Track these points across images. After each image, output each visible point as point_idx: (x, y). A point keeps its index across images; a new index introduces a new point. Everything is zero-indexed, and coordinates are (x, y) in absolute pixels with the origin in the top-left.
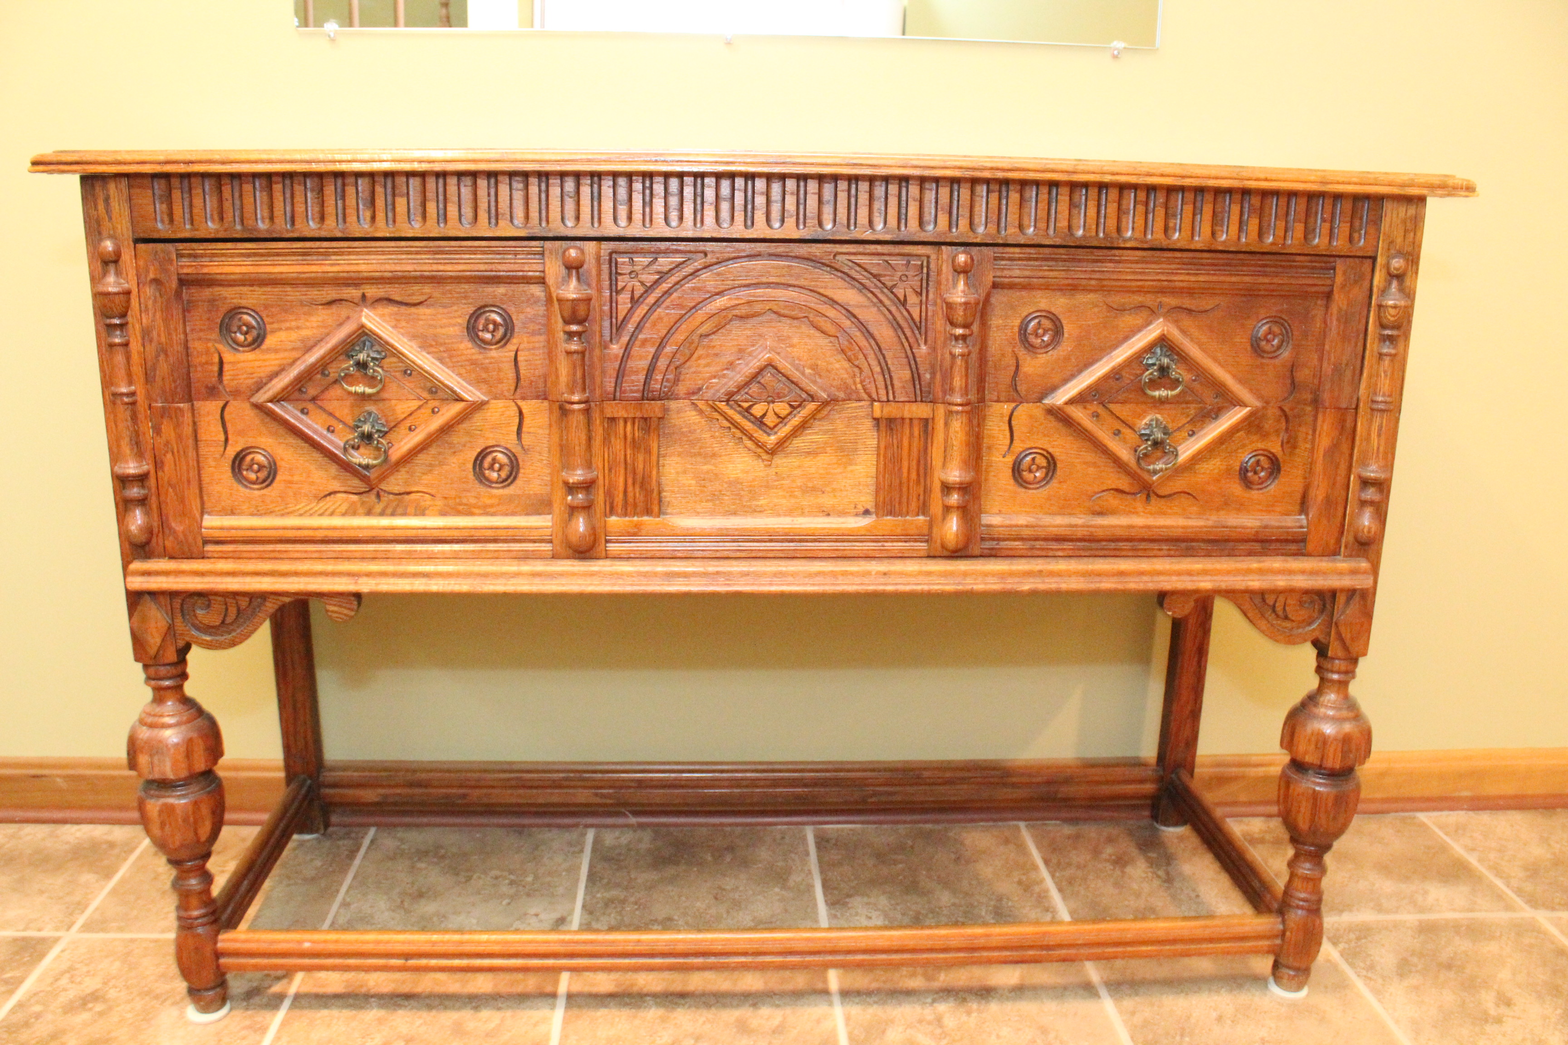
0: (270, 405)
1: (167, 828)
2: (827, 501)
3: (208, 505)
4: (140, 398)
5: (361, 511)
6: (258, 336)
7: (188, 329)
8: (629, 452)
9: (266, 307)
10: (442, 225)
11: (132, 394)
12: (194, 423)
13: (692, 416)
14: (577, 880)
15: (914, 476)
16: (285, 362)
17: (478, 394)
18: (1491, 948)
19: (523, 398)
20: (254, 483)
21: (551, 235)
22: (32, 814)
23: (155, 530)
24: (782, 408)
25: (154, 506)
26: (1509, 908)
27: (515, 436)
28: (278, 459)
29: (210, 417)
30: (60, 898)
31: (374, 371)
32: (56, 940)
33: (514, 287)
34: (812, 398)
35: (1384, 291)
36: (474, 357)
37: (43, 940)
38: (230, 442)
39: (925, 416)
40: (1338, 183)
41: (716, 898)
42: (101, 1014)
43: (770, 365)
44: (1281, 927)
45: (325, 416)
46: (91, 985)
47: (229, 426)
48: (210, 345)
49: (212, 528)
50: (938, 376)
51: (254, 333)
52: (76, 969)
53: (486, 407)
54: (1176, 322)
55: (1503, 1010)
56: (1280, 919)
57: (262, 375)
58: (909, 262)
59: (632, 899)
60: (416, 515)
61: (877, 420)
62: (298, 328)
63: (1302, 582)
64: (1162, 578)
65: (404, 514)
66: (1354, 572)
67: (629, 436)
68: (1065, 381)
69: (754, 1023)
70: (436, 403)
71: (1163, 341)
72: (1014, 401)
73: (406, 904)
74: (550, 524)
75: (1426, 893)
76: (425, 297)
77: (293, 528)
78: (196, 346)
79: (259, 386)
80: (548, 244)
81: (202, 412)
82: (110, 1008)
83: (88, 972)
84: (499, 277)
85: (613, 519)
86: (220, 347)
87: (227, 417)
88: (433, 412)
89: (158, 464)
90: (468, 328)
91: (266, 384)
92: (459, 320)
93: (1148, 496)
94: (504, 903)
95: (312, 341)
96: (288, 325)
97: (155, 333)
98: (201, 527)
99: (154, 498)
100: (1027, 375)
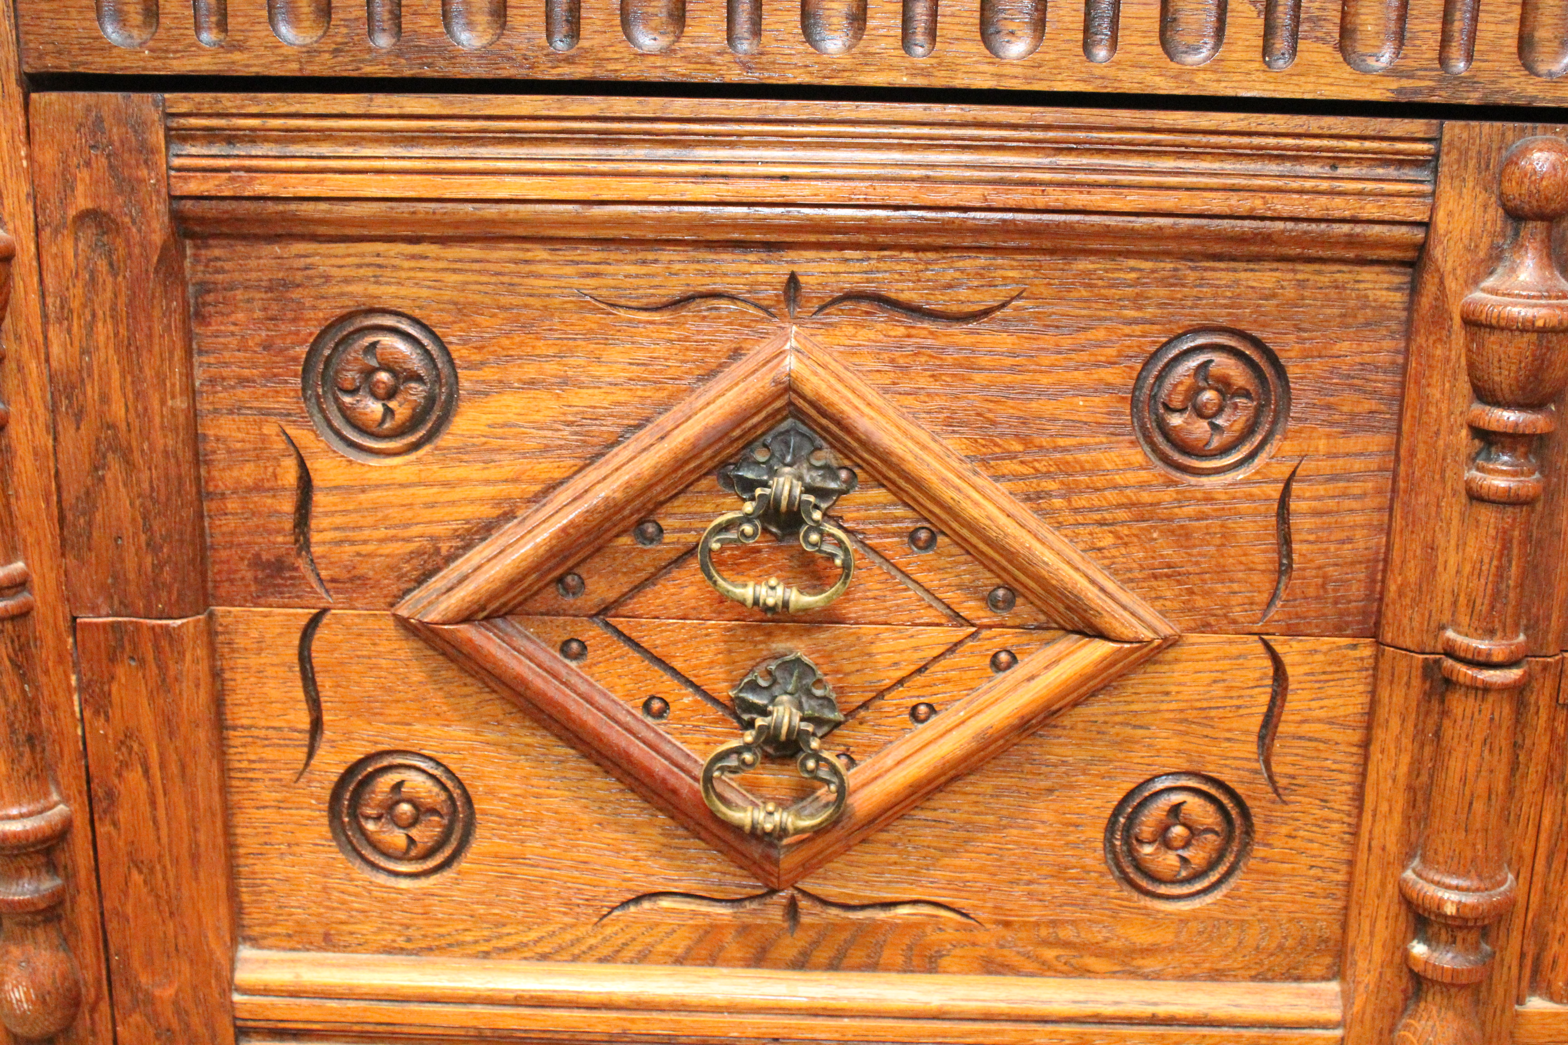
0: (468, 631)
3: (253, 916)
4: (43, 597)
5: (733, 951)
6: (431, 400)
7: (200, 376)
9: (462, 310)
10: (1101, 53)
12: (216, 674)
16: (514, 490)
17: (1147, 612)
19: (1292, 632)
20: (403, 857)
21: (1472, 98)
23: (89, 994)
25: (86, 924)
27: (1251, 748)
28: (477, 789)
29: (265, 658)
31: (822, 535)
33: (1305, 271)
36: (1146, 497)
38: (328, 734)
45: (637, 663)
47: (323, 682)
48: (270, 429)
49: (266, 991)
51: (417, 392)
53: (1171, 654)
57: (438, 530)
60: (907, 968)
62: (565, 382)
65: (872, 966)
70: (1009, 638)
74: (1335, 1015)
76: (1002, 293)
77: (518, 1001)
78: (226, 431)
79: (430, 565)
80: (1454, 129)
81: (240, 642)
84: (1268, 238)
85: (1536, 1004)
86: (303, 434)
87: (318, 658)
88: (995, 664)
89: (97, 800)
90: (1134, 402)
91: (450, 559)
92: (1108, 374)
95: (610, 427)
96: (530, 371)
97: (92, 392)
98: (231, 986)
99: (85, 901)
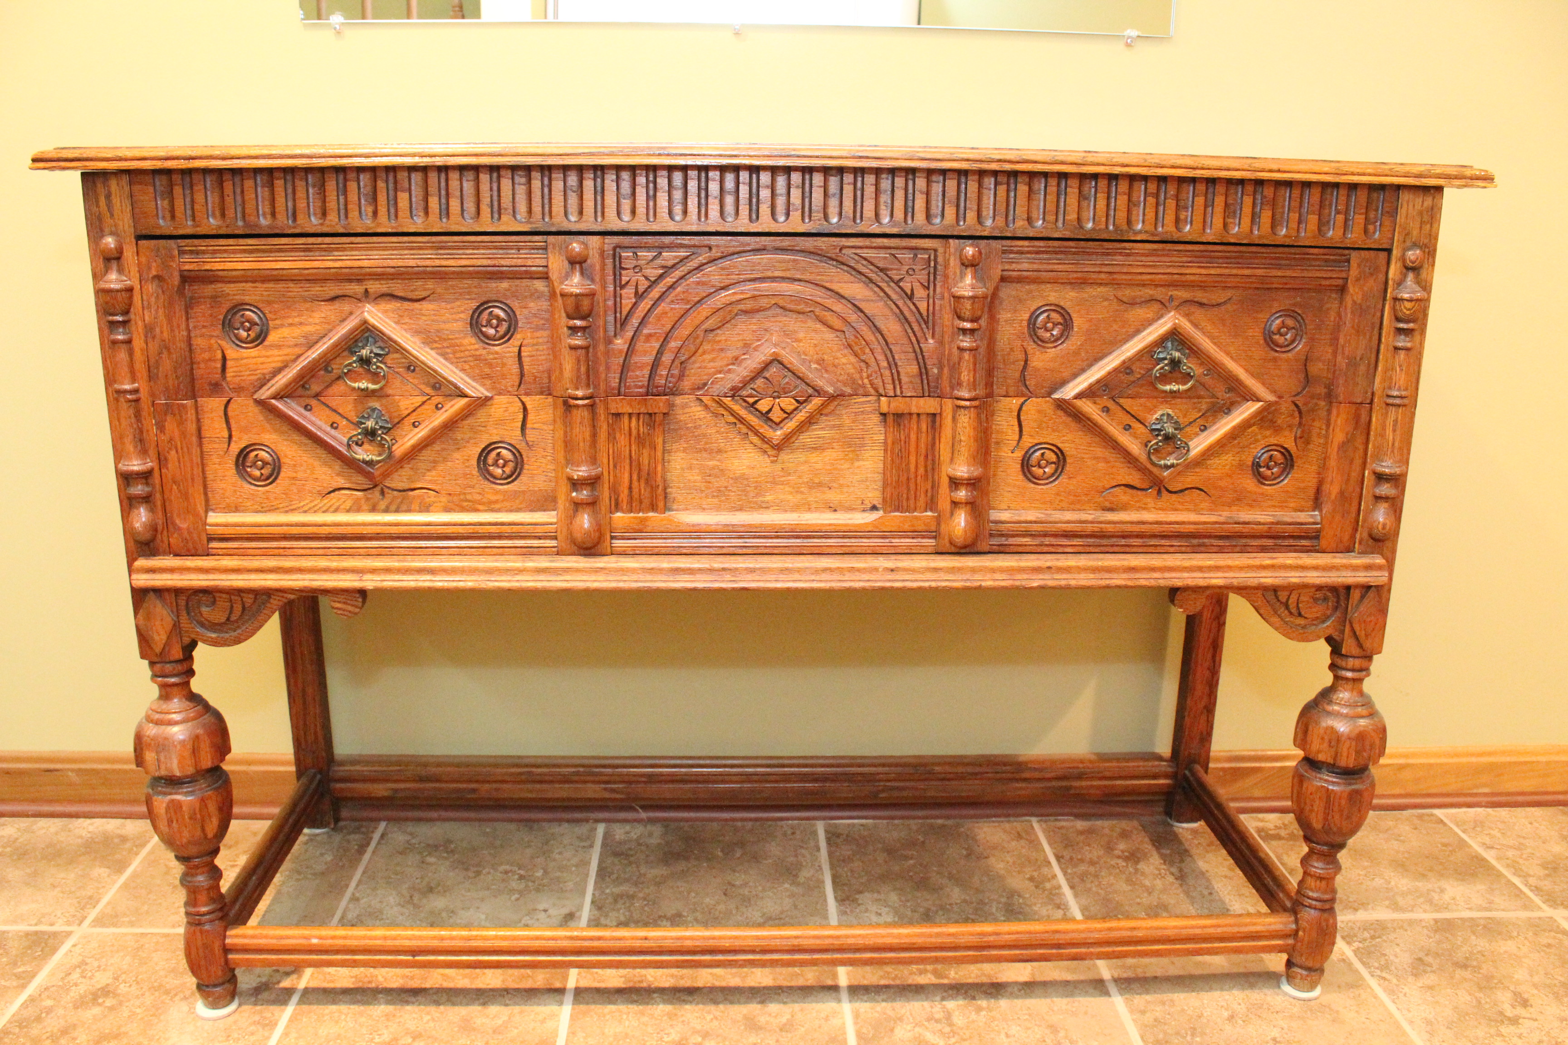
0: (273, 401)
1: (175, 824)
2: (833, 496)
3: (212, 502)
4: (144, 394)
5: (365, 507)
6: (262, 331)
7: (191, 325)
8: (633, 447)
9: (269, 303)
10: (444, 220)
11: (136, 391)
12: (198, 420)
13: (697, 411)
14: (587, 875)
15: (921, 471)
16: (288, 358)
17: (482, 389)
18: (1508, 946)
19: (527, 394)
20: (258, 480)
21: (553, 229)
22: (46, 808)
23: (160, 528)
24: (788, 403)
25: (159, 503)
26: (1528, 905)
27: (519, 432)
28: (281, 455)
29: (214, 414)
30: (71, 892)
31: (378, 367)
32: (69, 934)
33: (517, 282)
34: (818, 392)
35: (1399, 283)
36: (478, 353)
37: (55, 934)
38: (234, 439)
39: (932, 411)
40: (1353, 174)
41: (725, 894)
42: (112, 1008)
43: (775, 360)
44: (1294, 926)
45: (328, 412)
46: (102, 979)
47: (232, 422)
48: (213, 341)
49: (217, 525)
50: (946, 370)
51: (257, 329)
52: (87, 964)
53: (489, 403)
54: (1187, 315)
55: (1520, 1011)
56: (1293, 918)
57: (265, 371)
58: (916, 255)
59: (641, 895)
60: (420, 511)
61: (884, 415)
62: (301, 324)
63: (1314, 578)
64: (1174, 575)
65: (409, 511)
66: (1368, 567)
67: (634, 432)
68: (1075, 376)
69: (762, 1020)
70: (440, 399)
71: (1174, 336)
72: (1023, 395)
73: (416, 899)
74: (555, 520)
75: (1442, 891)
76: (428, 293)
77: (297, 525)
78: (199, 342)
79: (263, 382)
80: (551, 239)
81: (206, 409)
82: (121, 1003)
83: (99, 967)
84: (502, 272)
85: (619, 515)
86: (223, 343)
87: (230, 413)
88: (436, 406)
89: (162, 460)
90: (471, 324)
91: (269, 380)
92: (462, 316)
93: (1159, 492)
94: (513, 898)
95: (315, 338)
96: (290, 321)
97: (158, 330)
98: (205, 524)
99: (158, 496)
100: (1037, 370)
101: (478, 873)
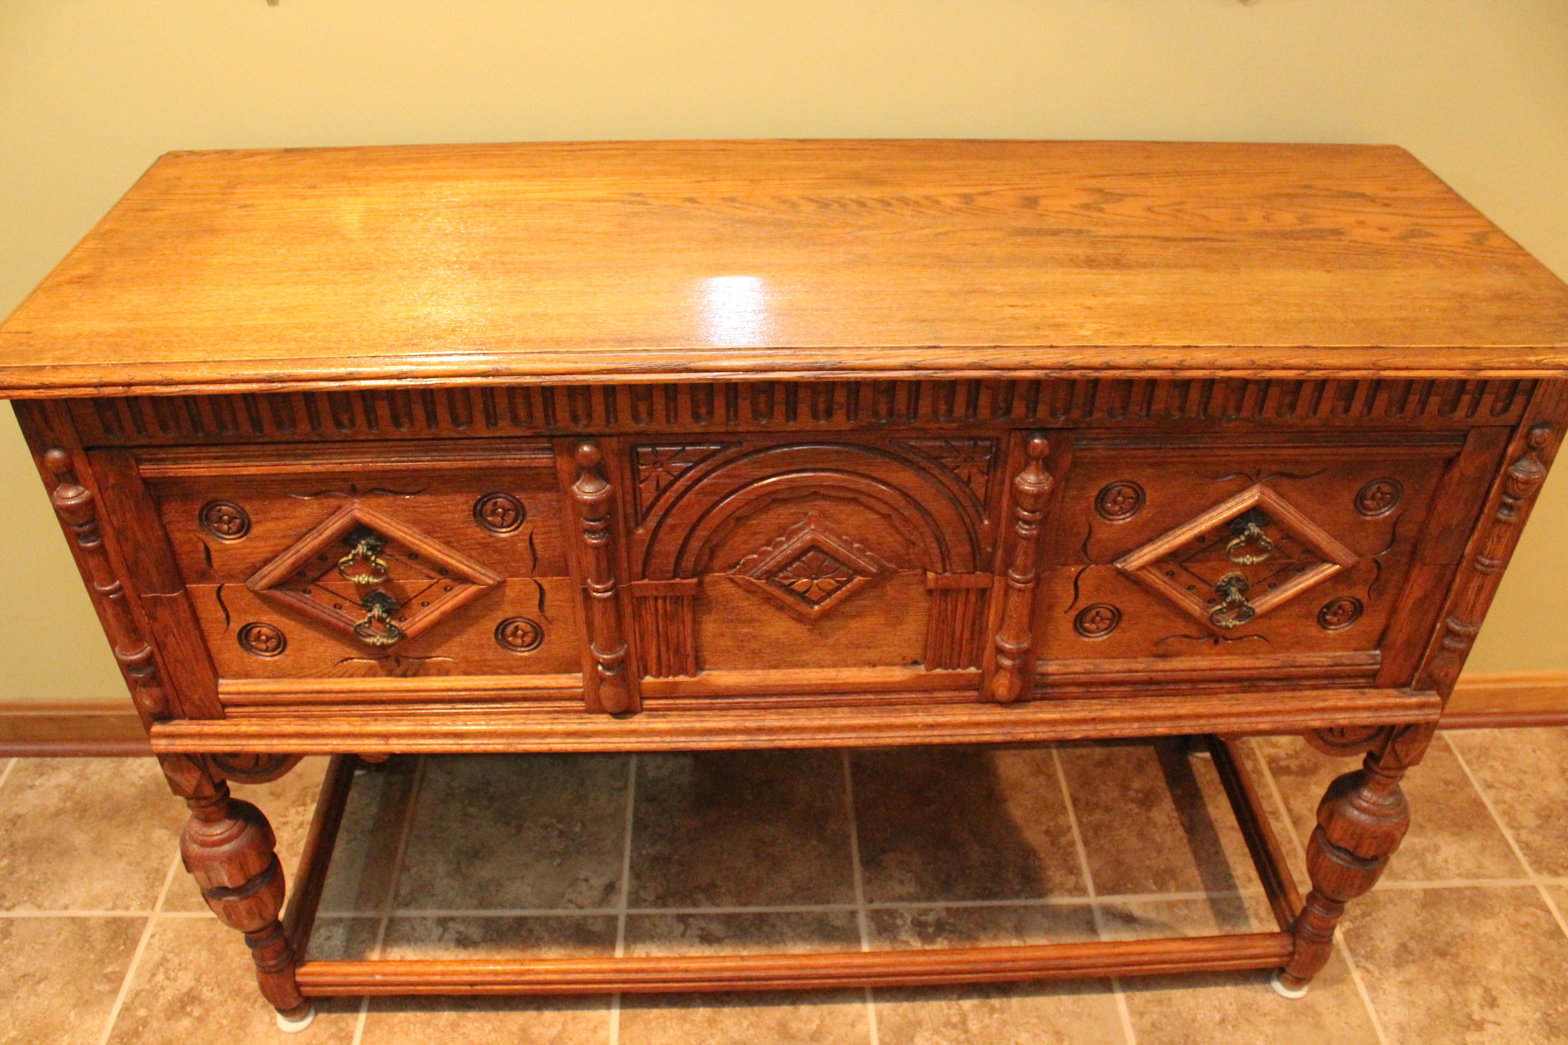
0: (269, 592)
2: (871, 655)
3: (221, 671)
4: (129, 590)
5: (381, 672)
6: (243, 524)
7: (165, 522)
8: (661, 623)
9: (247, 498)
10: (433, 428)
11: (120, 588)
12: (192, 609)
13: (728, 588)
14: (624, 828)
15: (966, 636)
16: (278, 548)
17: (493, 576)
18: (1487, 927)
19: (542, 575)
20: (266, 651)
21: (559, 433)
22: (94, 747)
23: (172, 701)
24: (826, 581)
25: (166, 681)
26: (1516, 872)
27: (537, 609)
28: (285, 632)
29: (206, 599)
30: (138, 864)
31: (377, 564)
32: (145, 920)
33: (523, 476)
34: (859, 571)
35: (1516, 460)
36: (483, 541)
37: (132, 921)
38: (232, 619)
39: (982, 585)
41: (757, 856)
42: (200, 1020)
43: (813, 546)
44: (1290, 948)
45: (328, 595)
46: (186, 981)
47: (227, 604)
48: (192, 535)
49: (229, 693)
50: (1000, 552)
51: (238, 522)
52: (168, 961)
53: (504, 587)
54: (1274, 487)
55: (1488, 1014)
56: (1291, 941)
57: (253, 561)
58: (975, 445)
59: (676, 857)
60: (440, 676)
61: (930, 592)
62: (285, 518)
64: (1219, 721)
65: (427, 674)
66: (1421, 706)
67: (661, 611)
68: (1141, 545)
69: (794, 1026)
70: (448, 583)
71: (1256, 513)
72: (1082, 563)
73: (463, 867)
74: (581, 684)
75: (1437, 849)
76: (423, 488)
77: (312, 692)
78: (178, 537)
79: (255, 569)
80: (557, 441)
81: (197, 595)
82: (207, 1012)
83: (180, 964)
85: (648, 679)
86: (202, 536)
87: (224, 598)
88: (447, 590)
89: (160, 645)
90: (475, 515)
91: (259, 570)
92: (464, 507)
93: (1216, 642)
94: (555, 863)
95: (304, 530)
96: (274, 515)
97: (129, 533)
98: (218, 693)
99: (163, 672)
100: (1099, 541)
101: (519, 829)
